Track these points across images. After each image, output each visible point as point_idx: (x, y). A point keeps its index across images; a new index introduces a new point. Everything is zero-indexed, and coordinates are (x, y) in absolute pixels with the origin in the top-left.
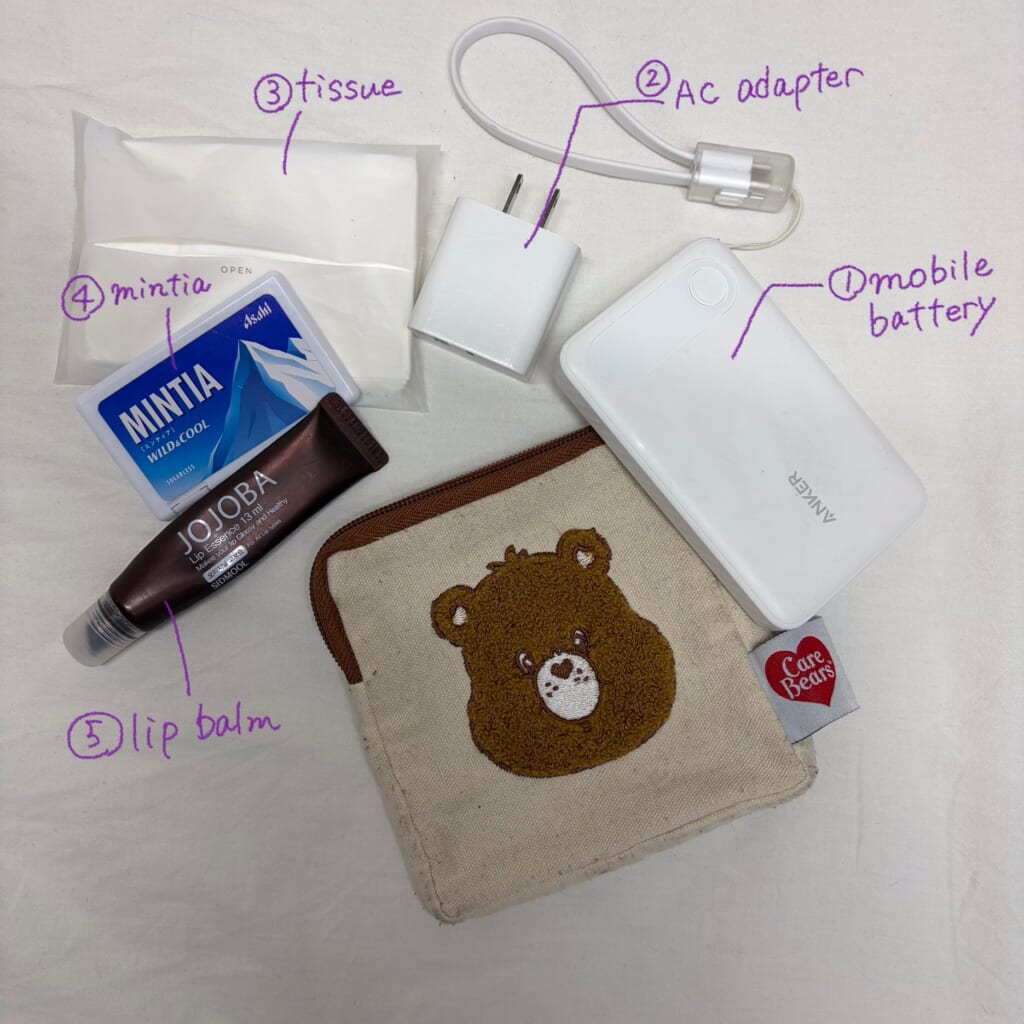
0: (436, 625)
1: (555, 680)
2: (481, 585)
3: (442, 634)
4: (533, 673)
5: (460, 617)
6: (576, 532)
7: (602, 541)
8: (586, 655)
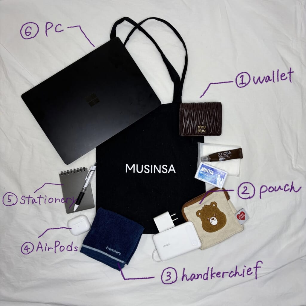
0: (197, 215)
1: (212, 220)
2: (202, 210)
3: (198, 216)
4: (209, 220)
5: (200, 214)
6: (213, 202)
7: (216, 203)
8: (215, 217)
